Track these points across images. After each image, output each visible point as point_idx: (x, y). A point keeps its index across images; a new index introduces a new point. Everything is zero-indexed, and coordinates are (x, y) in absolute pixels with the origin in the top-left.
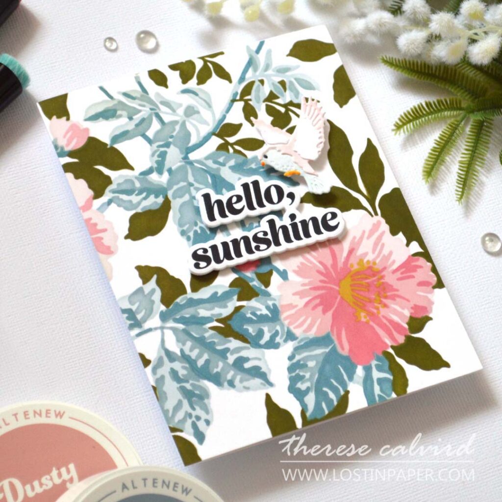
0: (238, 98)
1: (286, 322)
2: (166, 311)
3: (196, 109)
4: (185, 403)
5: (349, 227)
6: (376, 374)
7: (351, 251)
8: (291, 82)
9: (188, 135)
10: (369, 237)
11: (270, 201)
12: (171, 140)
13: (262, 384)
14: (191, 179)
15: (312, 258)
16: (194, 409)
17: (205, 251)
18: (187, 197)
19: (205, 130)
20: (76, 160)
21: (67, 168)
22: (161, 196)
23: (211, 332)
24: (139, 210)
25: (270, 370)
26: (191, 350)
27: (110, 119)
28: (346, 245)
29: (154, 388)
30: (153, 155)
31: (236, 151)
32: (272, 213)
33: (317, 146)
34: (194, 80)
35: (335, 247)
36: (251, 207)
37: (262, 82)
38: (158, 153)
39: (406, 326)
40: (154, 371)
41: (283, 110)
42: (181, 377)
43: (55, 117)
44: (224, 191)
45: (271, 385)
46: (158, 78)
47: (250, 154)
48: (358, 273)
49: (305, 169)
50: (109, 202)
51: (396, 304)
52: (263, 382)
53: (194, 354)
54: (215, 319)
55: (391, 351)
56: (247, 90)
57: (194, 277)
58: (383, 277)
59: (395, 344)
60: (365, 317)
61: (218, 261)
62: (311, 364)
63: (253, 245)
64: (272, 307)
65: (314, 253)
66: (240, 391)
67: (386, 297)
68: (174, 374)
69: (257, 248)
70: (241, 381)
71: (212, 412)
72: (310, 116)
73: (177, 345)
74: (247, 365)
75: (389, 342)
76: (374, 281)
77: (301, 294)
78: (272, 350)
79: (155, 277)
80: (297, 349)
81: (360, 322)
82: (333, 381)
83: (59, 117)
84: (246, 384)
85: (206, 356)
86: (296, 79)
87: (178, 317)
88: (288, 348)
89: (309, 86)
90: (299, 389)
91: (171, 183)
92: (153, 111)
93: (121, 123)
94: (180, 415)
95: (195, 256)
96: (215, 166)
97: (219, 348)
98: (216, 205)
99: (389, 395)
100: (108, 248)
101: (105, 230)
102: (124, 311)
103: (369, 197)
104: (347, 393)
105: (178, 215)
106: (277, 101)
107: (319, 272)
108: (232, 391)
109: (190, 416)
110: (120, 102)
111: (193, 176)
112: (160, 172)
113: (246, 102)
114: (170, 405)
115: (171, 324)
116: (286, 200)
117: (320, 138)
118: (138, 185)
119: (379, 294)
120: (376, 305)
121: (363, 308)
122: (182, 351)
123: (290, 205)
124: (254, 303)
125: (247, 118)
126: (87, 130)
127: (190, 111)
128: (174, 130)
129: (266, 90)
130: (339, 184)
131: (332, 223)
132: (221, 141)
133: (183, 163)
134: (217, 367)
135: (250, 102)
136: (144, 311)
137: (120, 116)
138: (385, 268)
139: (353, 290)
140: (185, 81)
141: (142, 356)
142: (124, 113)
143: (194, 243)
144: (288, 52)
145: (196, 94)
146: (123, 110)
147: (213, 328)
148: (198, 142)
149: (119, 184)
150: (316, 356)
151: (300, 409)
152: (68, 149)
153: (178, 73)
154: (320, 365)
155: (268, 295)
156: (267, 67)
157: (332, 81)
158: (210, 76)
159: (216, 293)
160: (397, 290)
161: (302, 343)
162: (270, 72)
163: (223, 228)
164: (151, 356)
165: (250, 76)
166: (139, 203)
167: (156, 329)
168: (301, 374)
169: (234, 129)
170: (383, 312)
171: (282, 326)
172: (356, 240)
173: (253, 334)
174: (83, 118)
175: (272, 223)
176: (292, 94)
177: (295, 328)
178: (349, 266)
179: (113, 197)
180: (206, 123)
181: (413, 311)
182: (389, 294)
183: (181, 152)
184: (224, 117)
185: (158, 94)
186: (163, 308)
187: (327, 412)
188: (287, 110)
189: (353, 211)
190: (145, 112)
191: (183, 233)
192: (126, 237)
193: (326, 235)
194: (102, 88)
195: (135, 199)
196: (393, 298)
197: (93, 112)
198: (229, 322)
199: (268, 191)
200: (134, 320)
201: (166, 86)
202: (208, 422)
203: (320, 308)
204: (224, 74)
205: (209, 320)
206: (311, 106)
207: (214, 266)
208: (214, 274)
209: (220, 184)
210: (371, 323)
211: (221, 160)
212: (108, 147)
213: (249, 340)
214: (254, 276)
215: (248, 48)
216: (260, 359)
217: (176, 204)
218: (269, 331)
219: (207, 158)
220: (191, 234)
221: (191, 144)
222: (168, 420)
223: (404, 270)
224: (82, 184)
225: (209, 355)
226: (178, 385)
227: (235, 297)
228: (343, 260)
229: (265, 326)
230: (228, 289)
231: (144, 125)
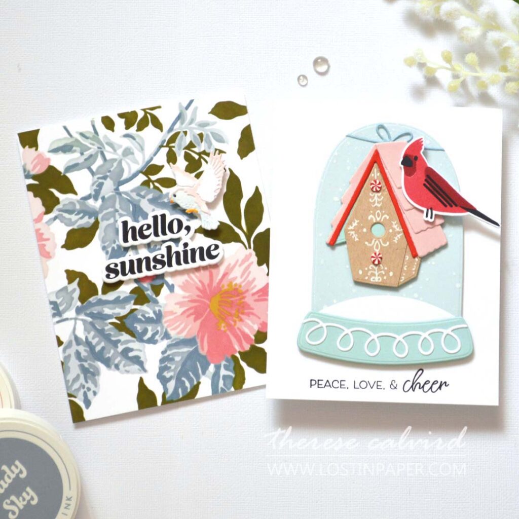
0: (165, 144)
1: (165, 325)
2: (81, 306)
3: (131, 151)
4: (82, 376)
5: (226, 257)
6: (223, 372)
7: (225, 275)
8: (207, 135)
9: (122, 171)
10: (240, 266)
11: (171, 231)
12: (108, 174)
13: (139, 369)
14: (117, 206)
15: (195, 277)
16: (87, 382)
17: (116, 265)
18: (112, 221)
19: (135, 168)
20: (36, 182)
21: (30, 188)
22: (93, 218)
23: (110, 326)
24: (75, 227)
25: (146, 360)
26: (93, 338)
27: (67, 153)
28: (222, 269)
29: (62, 363)
30: (93, 185)
31: (155, 187)
32: (171, 240)
33: (215, 191)
34: (135, 127)
35: (214, 271)
36: (156, 234)
37: (185, 133)
38: (97, 183)
39: (253, 338)
40: (64, 351)
41: (197, 157)
42: (83, 357)
43: (27, 147)
44: (140, 218)
45: (145, 371)
46: (108, 123)
47: (165, 190)
48: (226, 292)
49: (202, 209)
50: (55, 218)
51: (249, 319)
52: (140, 369)
53: (94, 342)
54: (115, 316)
55: (238, 355)
56: (173, 139)
57: (105, 284)
58: (244, 298)
59: (242, 351)
60: (224, 327)
61: (124, 274)
62: (177, 359)
63: (152, 264)
64: (157, 312)
65: (197, 274)
66: (122, 373)
67: (243, 314)
68: (78, 354)
69: (155, 267)
70: (124, 366)
71: (99, 385)
72: (214, 166)
73: (84, 334)
74: (131, 354)
75: (237, 348)
76: (236, 300)
77: (181, 304)
78: (151, 345)
79: (78, 279)
80: (169, 347)
81: (220, 330)
82: (190, 373)
83: (30, 147)
84: (127, 368)
85: (103, 344)
86: (212, 133)
87: (88, 312)
88: (163, 344)
89: (220, 140)
90: (165, 377)
91: (102, 208)
92: (100, 150)
93: (74, 157)
94: (76, 386)
95: (108, 269)
96: (137, 198)
97: (113, 339)
98: (131, 230)
99: (229, 389)
100: (48, 253)
101: (48, 239)
102: (51, 303)
103: (247, 234)
104: (199, 383)
105: (103, 234)
106: (193, 149)
107: (198, 289)
108: (117, 372)
109: (84, 387)
110: (77, 140)
111: (120, 204)
112: (96, 199)
113: (171, 148)
114: (71, 377)
115: (82, 317)
116: (183, 231)
117: (218, 185)
118: (78, 207)
119: (238, 311)
120: (235, 318)
121: (224, 320)
122: (86, 338)
123: (186, 235)
124: (145, 308)
125: (168, 162)
126: (49, 160)
127: (127, 152)
128: (113, 166)
129: (187, 140)
130: (227, 221)
131: (214, 253)
132: (145, 178)
133: (114, 193)
134: (109, 353)
135: (173, 149)
136: (65, 304)
137: (75, 151)
138: (247, 291)
139: (220, 305)
140: (127, 127)
141: (58, 338)
142: (78, 149)
143: (111, 258)
144: (210, 110)
145: (134, 139)
146: (77, 146)
147: (112, 323)
148: (128, 177)
149: (64, 205)
150: (183, 353)
151: (162, 391)
152: (33, 173)
153: (123, 120)
154: (184, 359)
155: (156, 302)
156: (192, 121)
157: (239, 136)
158: (147, 125)
159: (119, 297)
160: (253, 309)
161: (174, 342)
162: (193, 125)
163: (134, 248)
164: (64, 339)
165: (177, 127)
166: (76, 221)
167: (71, 319)
168: (169, 365)
169: (157, 169)
170: (239, 324)
171: (162, 327)
172: (231, 266)
173: (140, 331)
174: (47, 150)
175: (169, 249)
176: (206, 145)
177: (172, 330)
178: (221, 286)
179: (59, 215)
180: (136, 162)
181: (260, 326)
182: (246, 311)
183: (114, 185)
184: (151, 159)
185: (105, 137)
186: (79, 304)
187: (181, 396)
188: (200, 157)
189: (233, 243)
190: (93, 149)
191: (104, 248)
192: (63, 247)
193: (208, 262)
194: (65, 128)
195: (74, 217)
196: (248, 314)
197: (55, 146)
198: (124, 320)
199: (171, 223)
200: (57, 310)
201: (113, 131)
202: (95, 393)
203: (193, 317)
204: (158, 124)
205: (110, 317)
206: (217, 159)
207: (120, 277)
208: (120, 283)
209: (138, 212)
210: (228, 332)
211: (143, 193)
212: (62, 175)
213: (136, 335)
214: (149, 287)
215: (180, 105)
216: (140, 351)
217: (103, 225)
218: (152, 331)
219: (132, 191)
220: (110, 250)
221: (123, 179)
222: (68, 388)
223: (261, 293)
224: (38, 201)
225: (105, 344)
226: (79, 363)
227: (133, 302)
228: (217, 281)
229: (149, 326)
230: (128, 294)
231: (92, 159)
